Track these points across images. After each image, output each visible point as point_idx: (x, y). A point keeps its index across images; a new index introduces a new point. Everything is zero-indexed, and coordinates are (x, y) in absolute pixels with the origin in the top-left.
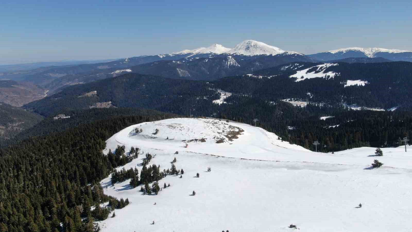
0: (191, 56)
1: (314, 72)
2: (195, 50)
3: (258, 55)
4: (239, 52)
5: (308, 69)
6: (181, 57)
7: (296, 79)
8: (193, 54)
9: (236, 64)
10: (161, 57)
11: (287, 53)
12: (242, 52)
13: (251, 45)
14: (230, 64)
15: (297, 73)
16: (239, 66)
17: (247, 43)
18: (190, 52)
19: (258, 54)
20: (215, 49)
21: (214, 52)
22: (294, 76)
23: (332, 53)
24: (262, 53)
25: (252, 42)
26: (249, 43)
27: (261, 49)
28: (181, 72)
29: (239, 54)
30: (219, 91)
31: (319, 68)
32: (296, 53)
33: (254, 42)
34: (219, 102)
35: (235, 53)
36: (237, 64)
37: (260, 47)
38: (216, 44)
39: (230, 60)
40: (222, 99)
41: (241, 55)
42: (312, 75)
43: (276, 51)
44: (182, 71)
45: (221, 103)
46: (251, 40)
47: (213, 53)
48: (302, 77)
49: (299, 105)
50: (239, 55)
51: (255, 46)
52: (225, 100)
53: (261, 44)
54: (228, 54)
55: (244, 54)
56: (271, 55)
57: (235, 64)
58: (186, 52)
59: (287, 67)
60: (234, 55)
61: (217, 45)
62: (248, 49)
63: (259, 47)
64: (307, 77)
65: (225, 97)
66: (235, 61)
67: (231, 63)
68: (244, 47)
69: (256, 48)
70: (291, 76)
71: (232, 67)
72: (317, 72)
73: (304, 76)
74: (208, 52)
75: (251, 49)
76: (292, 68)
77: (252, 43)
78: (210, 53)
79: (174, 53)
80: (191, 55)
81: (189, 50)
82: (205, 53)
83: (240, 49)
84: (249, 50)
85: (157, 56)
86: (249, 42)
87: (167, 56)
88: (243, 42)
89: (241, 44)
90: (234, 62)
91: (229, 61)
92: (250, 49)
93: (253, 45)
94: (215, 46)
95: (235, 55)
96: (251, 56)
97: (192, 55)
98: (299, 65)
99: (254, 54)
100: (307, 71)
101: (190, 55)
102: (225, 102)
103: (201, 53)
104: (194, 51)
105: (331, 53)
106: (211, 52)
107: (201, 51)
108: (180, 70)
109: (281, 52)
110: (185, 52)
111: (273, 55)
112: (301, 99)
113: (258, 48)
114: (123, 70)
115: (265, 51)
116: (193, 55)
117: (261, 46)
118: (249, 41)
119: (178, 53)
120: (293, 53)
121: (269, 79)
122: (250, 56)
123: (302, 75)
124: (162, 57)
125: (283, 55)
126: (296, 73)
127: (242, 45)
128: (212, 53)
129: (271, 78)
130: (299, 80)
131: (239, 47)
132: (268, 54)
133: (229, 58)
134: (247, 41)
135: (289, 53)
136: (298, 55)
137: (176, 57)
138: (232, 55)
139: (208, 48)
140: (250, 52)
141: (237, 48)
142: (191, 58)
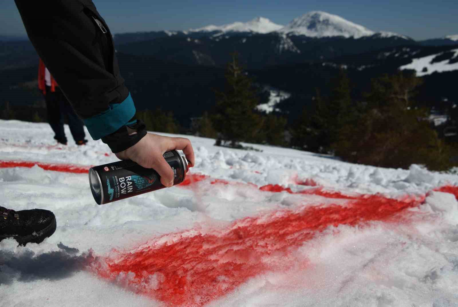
0: (218, 35)
1: (447, 61)
2: (225, 26)
3: (330, 36)
4: (299, 31)
5: (433, 57)
6: (204, 36)
7: (413, 71)
9: (293, 48)
10: (170, 34)
11: (381, 34)
12: (303, 31)
13: (318, 20)
14: (284, 48)
15: (413, 63)
16: (299, 51)
17: (312, 17)
20: (258, 26)
22: (409, 67)
24: (336, 34)
25: (320, 14)
26: (316, 17)
27: (337, 27)
30: (266, 88)
31: (455, 55)
32: (395, 34)
33: (324, 15)
34: (267, 108)
35: (292, 32)
36: (295, 49)
37: (333, 24)
38: (259, 18)
39: (283, 41)
40: (272, 103)
41: (302, 35)
42: (443, 67)
43: (361, 31)
44: (201, 55)
45: (271, 109)
46: (319, 12)
48: (425, 70)
50: (298, 35)
51: (326, 22)
52: (277, 105)
53: (336, 19)
54: (279, 33)
55: (306, 35)
56: (351, 38)
58: (210, 28)
59: (388, 54)
60: (290, 35)
61: (262, 19)
62: (314, 27)
65: (278, 99)
66: (292, 43)
67: (285, 46)
68: (306, 23)
69: (327, 25)
70: (403, 68)
71: (287, 52)
72: (452, 62)
73: (428, 68)
74: (247, 29)
75: (319, 26)
77: (320, 16)
78: (249, 31)
79: (191, 30)
83: (300, 25)
84: (316, 28)
85: (162, 33)
86: (315, 14)
87: (180, 34)
89: (303, 18)
90: (289, 45)
92: (317, 26)
93: (321, 20)
94: (258, 21)
95: (292, 35)
96: (318, 38)
97: (220, 34)
98: (412, 51)
99: (322, 36)
100: (433, 59)
102: (277, 110)
103: (234, 31)
104: (224, 28)
106: (251, 30)
107: (235, 28)
108: (198, 54)
109: (369, 33)
111: (356, 37)
112: (434, 110)
113: (330, 25)
116: (222, 33)
118: (315, 12)
119: (197, 30)
120: (390, 34)
121: (360, 71)
122: (316, 38)
123: (425, 66)
124: (172, 34)
126: (410, 61)
127: (304, 20)
128: (253, 31)
129: (363, 69)
130: (420, 74)
131: (299, 23)
132: (347, 36)
133: (282, 38)
134: (313, 13)
135: (384, 34)
136: (400, 39)
137: (193, 35)
138: (287, 35)
139: (247, 24)
140: (316, 30)
141: (294, 24)
142: (218, 37)
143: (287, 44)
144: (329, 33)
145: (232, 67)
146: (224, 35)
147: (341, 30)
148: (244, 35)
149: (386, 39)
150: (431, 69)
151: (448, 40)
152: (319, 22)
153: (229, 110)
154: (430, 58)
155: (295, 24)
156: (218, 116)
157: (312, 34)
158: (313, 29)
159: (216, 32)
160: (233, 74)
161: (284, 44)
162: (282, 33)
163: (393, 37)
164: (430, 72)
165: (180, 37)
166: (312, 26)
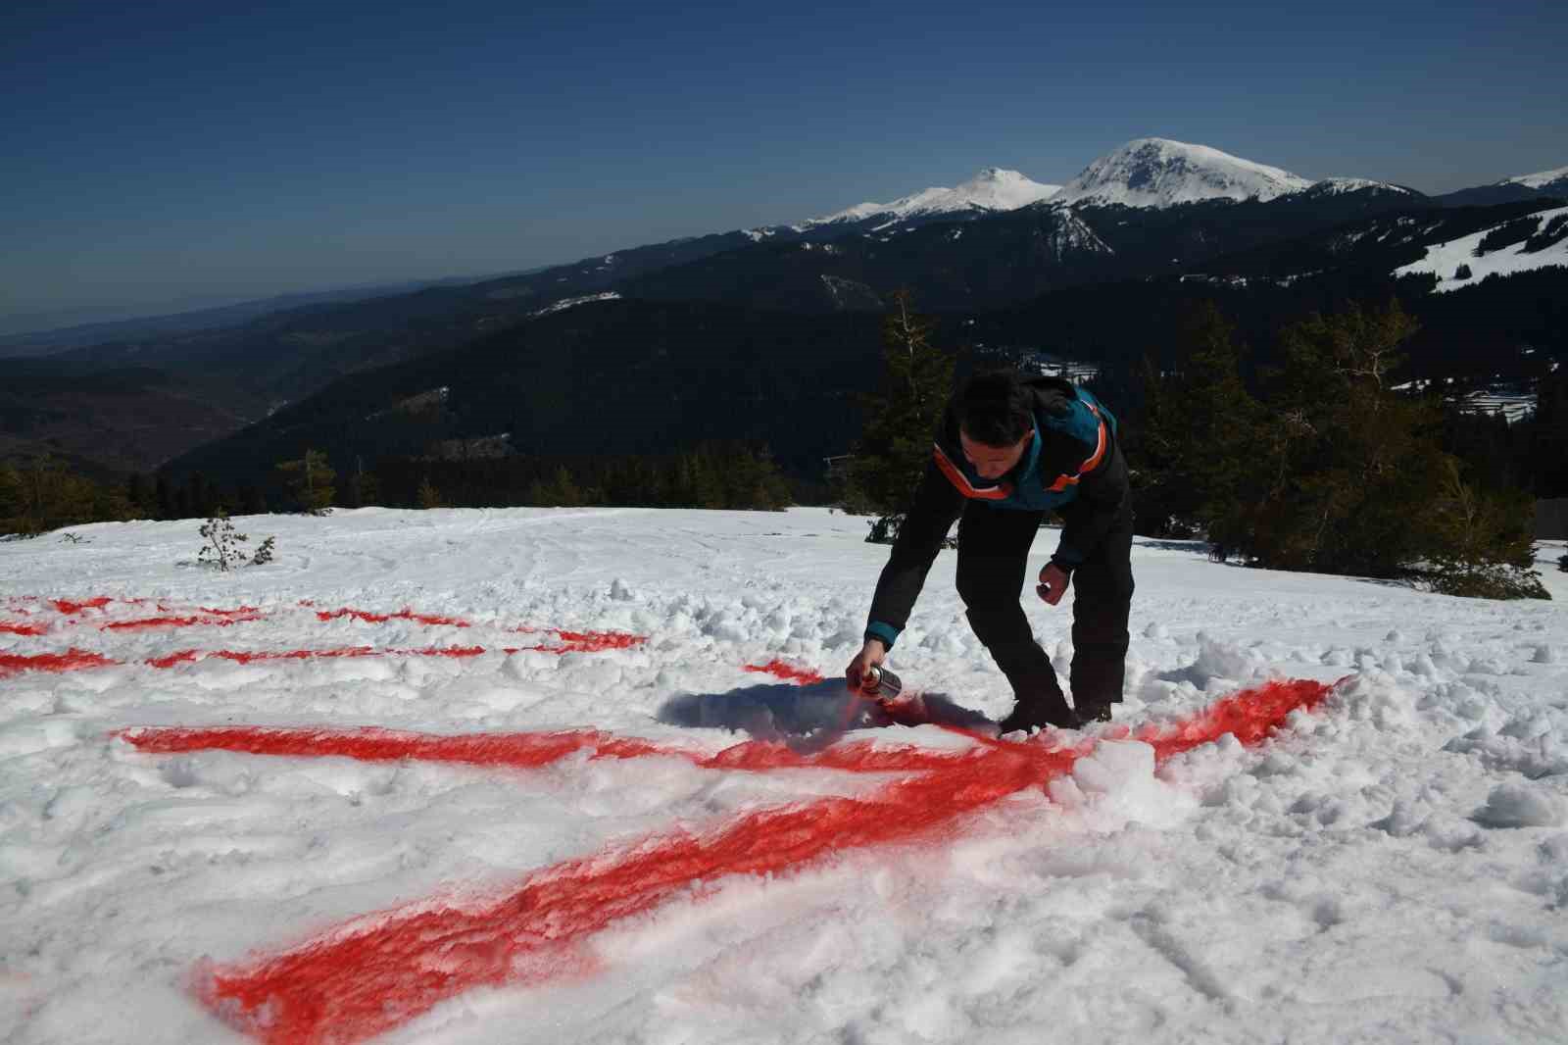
0: (885, 226)
1: (1522, 245)
2: (901, 202)
3: (1193, 202)
4: (1105, 195)
5: (1483, 235)
6: (848, 233)
7: (1431, 279)
8: (894, 216)
9: (1092, 242)
10: (757, 236)
11: (1331, 184)
12: (1117, 194)
13: (1156, 160)
14: (1068, 243)
15: (1428, 257)
16: (1110, 250)
17: (1138, 155)
18: (880, 211)
19: (1193, 198)
20: (993, 192)
21: (985, 202)
22: (1418, 267)
23: (1527, 184)
24: (1209, 193)
25: (1159, 145)
26: (1149, 152)
27: (1206, 175)
28: (839, 289)
29: (1104, 202)
31: (1542, 226)
32: (1371, 183)
33: (1169, 148)
35: (1086, 201)
36: (1099, 245)
37: (1198, 170)
38: (993, 171)
39: (1064, 226)
41: (1115, 205)
42: (1511, 261)
43: (1277, 181)
44: (844, 283)
46: (1155, 140)
47: (984, 209)
48: (1463, 272)
49: (1491, 413)
50: (1103, 205)
51: (1178, 166)
53: (1204, 154)
54: (1051, 206)
55: (1126, 204)
56: (1253, 201)
57: (1091, 245)
58: (863, 211)
59: (1359, 236)
60: (1082, 208)
61: (1000, 173)
62: (1146, 181)
63: (1195, 167)
64: (1495, 270)
66: (1088, 230)
67: (1072, 238)
68: (1123, 172)
69: (1180, 174)
70: (1402, 271)
71: (1077, 256)
72: (1534, 246)
73: (1471, 269)
74: (961, 203)
75: (1157, 178)
76: (1383, 238)
77: (1160, 150)
78: (969, 207)
79: (812, 221)
80: (886, 222)
81: (877, 206)
82: (947, 208)
83: (1107, 180)
84: (1150, 183)
85: (737, 236)
86: (1145, 147)
87: (784, 232)
88: (1121, 151)
89: (1113, 161)
90: (1087, 233)
91: (1062, 229)
92: (1154, 178)
93: (1163, 159)
94: (991, 178)
95: (1085, 206)
96: (1161, 207)
97: (889, 224)
98: (1422, 224)
99: (1171, 202)
100: (1482, 241)
101: (882, 224)
103: (929, 212)
104: (898, 205)
105: (1523, 186)
106: (972, 205)
107: (931, 202)
108: (835, 283)
109: (1299, 184)
110: (858, 214)
111: (1264, 199)
112: (1498, 381)
113: (1189, 170)
114: (587, 299)
115: (1222, 182)
116: (895, 221)
117: (1201, 164)
118: (1144, 141)
119: (828, 220)
120: (1357, 184)
121: (1284, 288)
122: (1153, 209)
123: (1464, 263)
124: (760, 235)
125: (1313, 197)
126: (1422, 254)
127: (1116, 164)
128: (980, 207)
129: (1292, 284)
130: (1448, 284)
131: (1102, 174)
132: (1239, 197)
133: (1061, 216)
134: (1138, 144)
135: (1340, 185)
136: (1385, 193)
137: (819, 233)
138: (1074, 207)
139: (961, 189)
140: (1153, 190)
141: (1091, 179)
142: (884, 232)
143: (1076, 234)
144: (1189, 193)
145: (900, 328)
146: (901, 226)
147: (1221, 184)
148: (956, 218)
149: (1347, 196)
150: (1481, 270)
151: (1519, 187)
152: (1159, 165)
153: (899, 443)
154: (1474, 240)
155: (1093, 176)
156: (872, 461)
157: (1144, 200)
158: (1145, 187)
159: (879, 218)
160: (904, 347)
161: (1067, 234)
162: (1059, 205)
163: (1366, 190)
164: (1477, 278)
165: (783, 243)
166: (1140, 178)
